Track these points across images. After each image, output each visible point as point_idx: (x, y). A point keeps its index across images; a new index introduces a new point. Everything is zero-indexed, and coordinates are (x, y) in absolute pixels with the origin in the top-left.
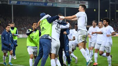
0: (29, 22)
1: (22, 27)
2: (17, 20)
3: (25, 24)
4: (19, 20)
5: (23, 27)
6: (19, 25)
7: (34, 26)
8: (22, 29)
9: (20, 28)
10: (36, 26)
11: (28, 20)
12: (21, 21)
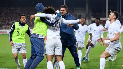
0: (18, 14)
1: (10, 20)
2: (4, 11)
3: (14, 17)
4: (6, 11)
5: (12, 20)
6: (6, 17)
7: (22, 19)
8: (10, 22)
9: (7, 22)
10: (24, 19)
11: (17, 11)
12: (8, 12)
